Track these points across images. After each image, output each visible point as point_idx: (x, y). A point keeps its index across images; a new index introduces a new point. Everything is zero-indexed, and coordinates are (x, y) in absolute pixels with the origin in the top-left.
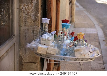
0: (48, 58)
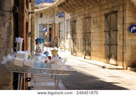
0: (24, 71)
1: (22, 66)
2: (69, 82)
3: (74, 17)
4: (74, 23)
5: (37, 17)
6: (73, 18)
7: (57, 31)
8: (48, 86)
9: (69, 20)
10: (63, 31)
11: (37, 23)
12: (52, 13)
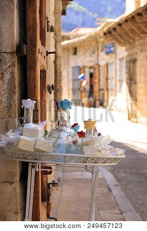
1: (33, 151)
2: (123, 170)
3: (132, 53)
4: (132, 65)
5: (68, 54)
6: (131, 55)
7: (103, 79)
8: (86, 179)
9: (123, 58)
10: (113, 78)
11: (68, 64)
12: (95, 46)
